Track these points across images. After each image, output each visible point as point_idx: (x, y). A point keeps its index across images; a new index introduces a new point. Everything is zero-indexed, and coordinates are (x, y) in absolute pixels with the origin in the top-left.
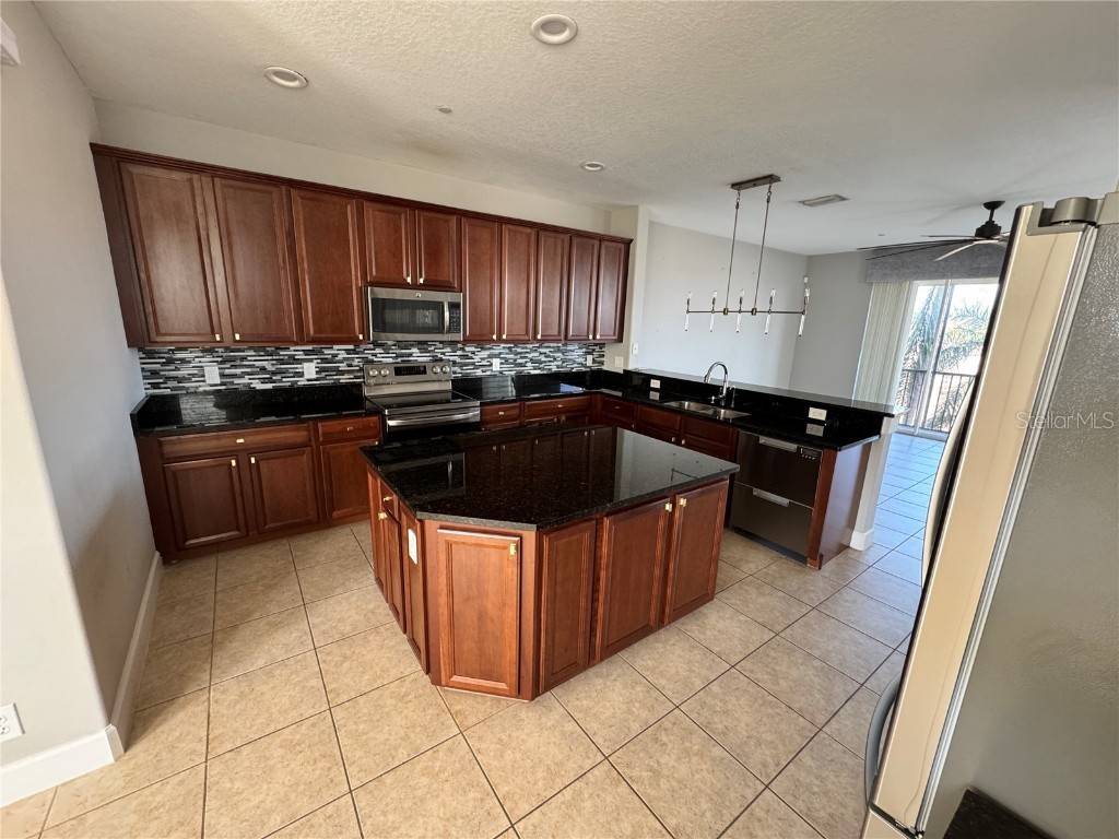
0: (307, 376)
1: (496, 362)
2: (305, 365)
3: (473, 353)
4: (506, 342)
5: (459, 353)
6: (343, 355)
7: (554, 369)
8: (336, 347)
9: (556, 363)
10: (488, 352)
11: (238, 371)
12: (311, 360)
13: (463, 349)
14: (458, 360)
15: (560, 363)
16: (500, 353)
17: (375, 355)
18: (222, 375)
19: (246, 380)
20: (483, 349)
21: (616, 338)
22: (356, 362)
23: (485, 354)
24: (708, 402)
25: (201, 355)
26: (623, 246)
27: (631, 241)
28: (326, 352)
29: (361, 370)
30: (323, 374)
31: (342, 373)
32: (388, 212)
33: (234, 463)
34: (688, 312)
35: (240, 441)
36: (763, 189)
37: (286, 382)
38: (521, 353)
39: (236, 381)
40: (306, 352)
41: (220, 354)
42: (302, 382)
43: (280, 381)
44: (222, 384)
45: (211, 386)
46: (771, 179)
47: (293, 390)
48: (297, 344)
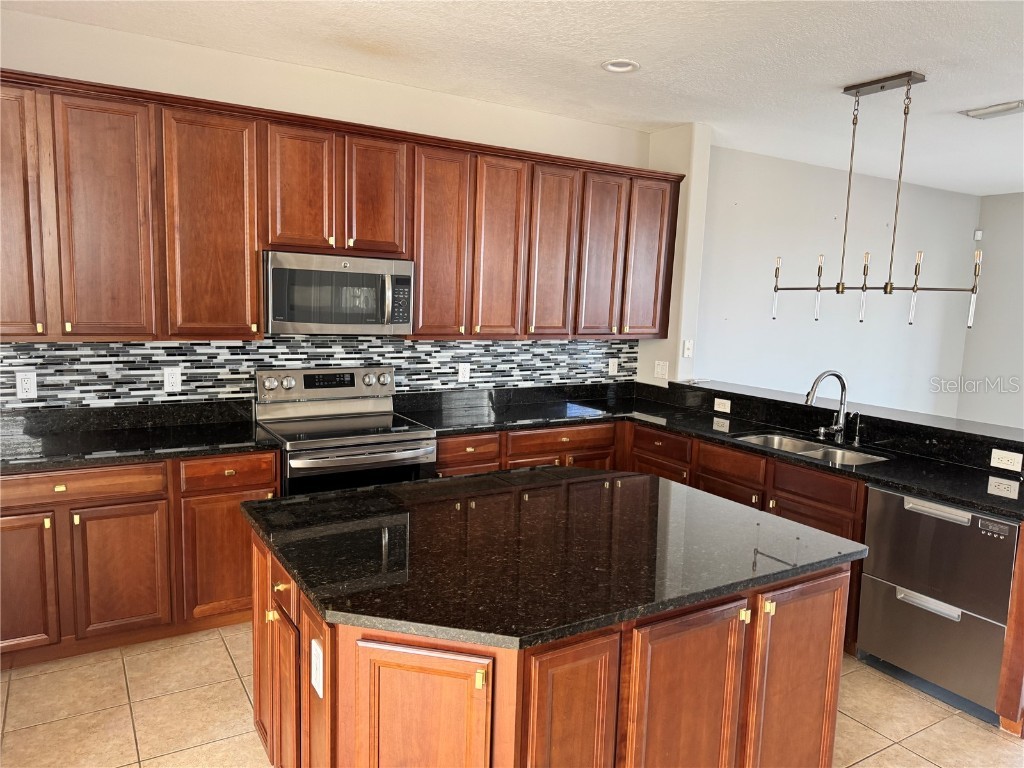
0: (168, 388)
1: (464, 369)
2: (167, 370)
3: (428, 354)
4: (480, 337)
5: (407, 354)
6: (225, 355)
7: (556, 380)
8: (214, 343)
9: (558, 370)
10: (451, 353)
11: (65, 379)
12: (175, 364)
13: (412, 348)
14: (404, 364)
15: (565, 371)
16: (471, 355)
17: (274, 356)
18: (41, 386)
19: (75, 394)
20: (443, 347)
21: (656, 330)
22: (244, 367)
23: (446, 355)
24: (814, 437)
25: (14, 354)
26: (667, 187)
27: (681, 178)
28: (199, 350)
29: (252, 378)
30: (193, 385)
31: (221, 383)
32: (304, 139)
33: (47, 523)
34: (777, 289)
35: (60, 488)
36: (897, 95)
37: (135, 398)
38: (503, 355)
39: (61, 394)
40: (170, 351)
41: (41, 353)
42: (160, 397)
43: (127, 395)
44: (40, 399)
45: (24, 401)
46: (908, 78)
47: (146, 409)
48: (156, 338)
